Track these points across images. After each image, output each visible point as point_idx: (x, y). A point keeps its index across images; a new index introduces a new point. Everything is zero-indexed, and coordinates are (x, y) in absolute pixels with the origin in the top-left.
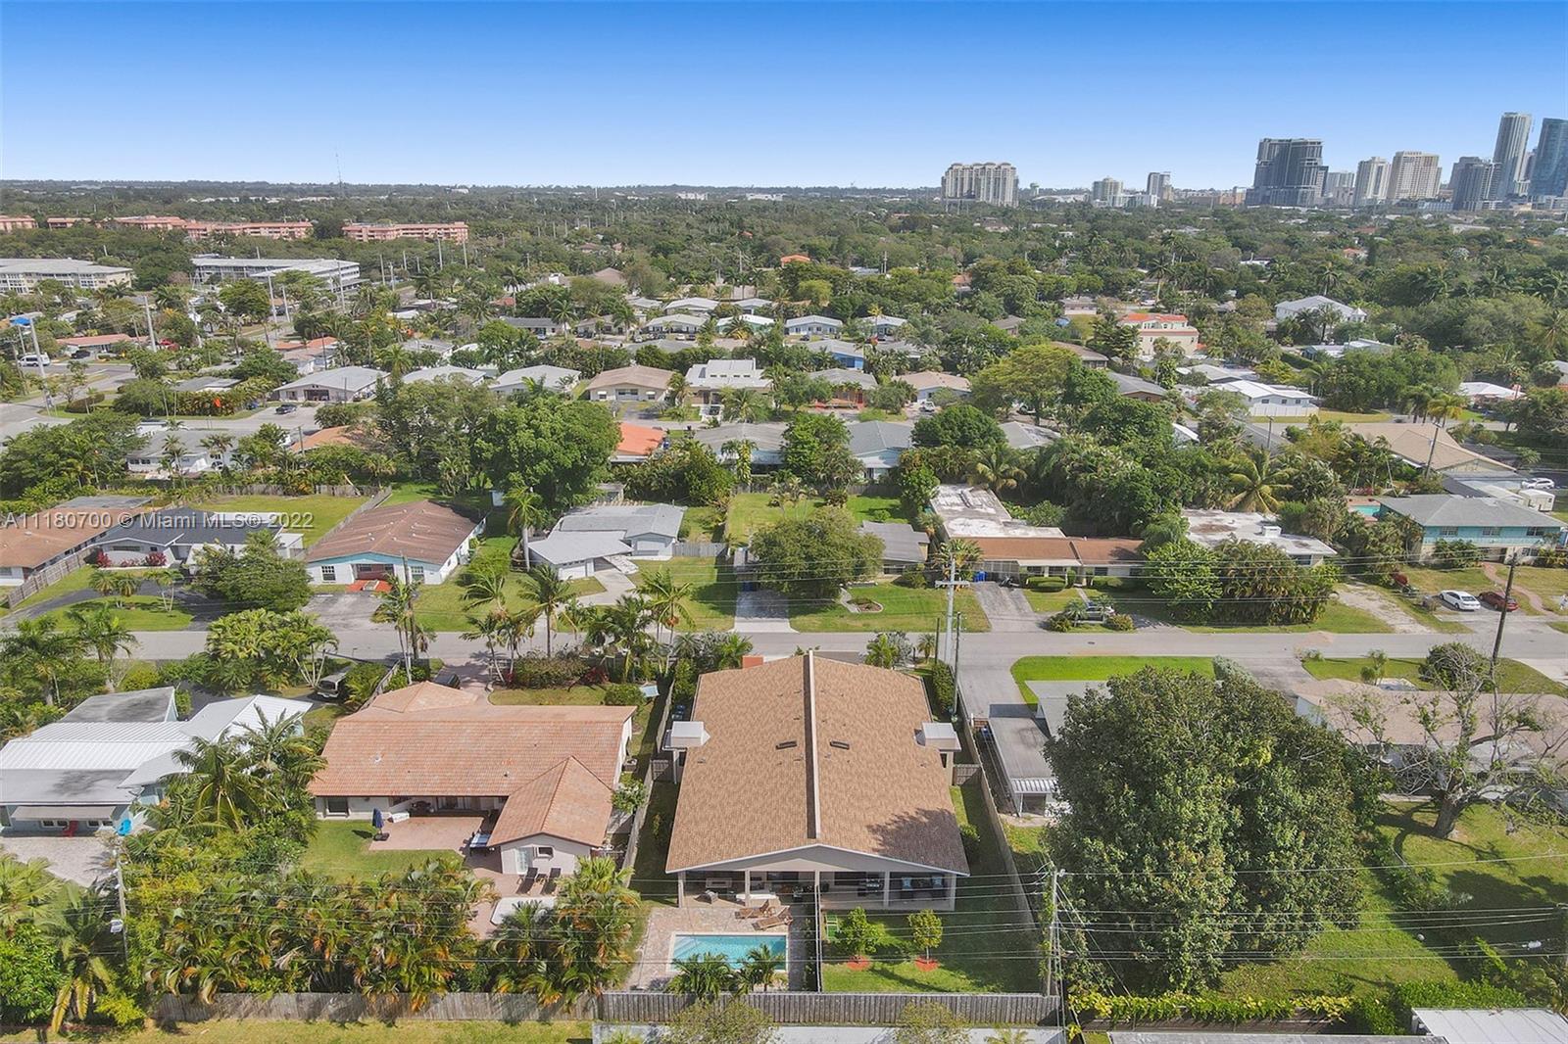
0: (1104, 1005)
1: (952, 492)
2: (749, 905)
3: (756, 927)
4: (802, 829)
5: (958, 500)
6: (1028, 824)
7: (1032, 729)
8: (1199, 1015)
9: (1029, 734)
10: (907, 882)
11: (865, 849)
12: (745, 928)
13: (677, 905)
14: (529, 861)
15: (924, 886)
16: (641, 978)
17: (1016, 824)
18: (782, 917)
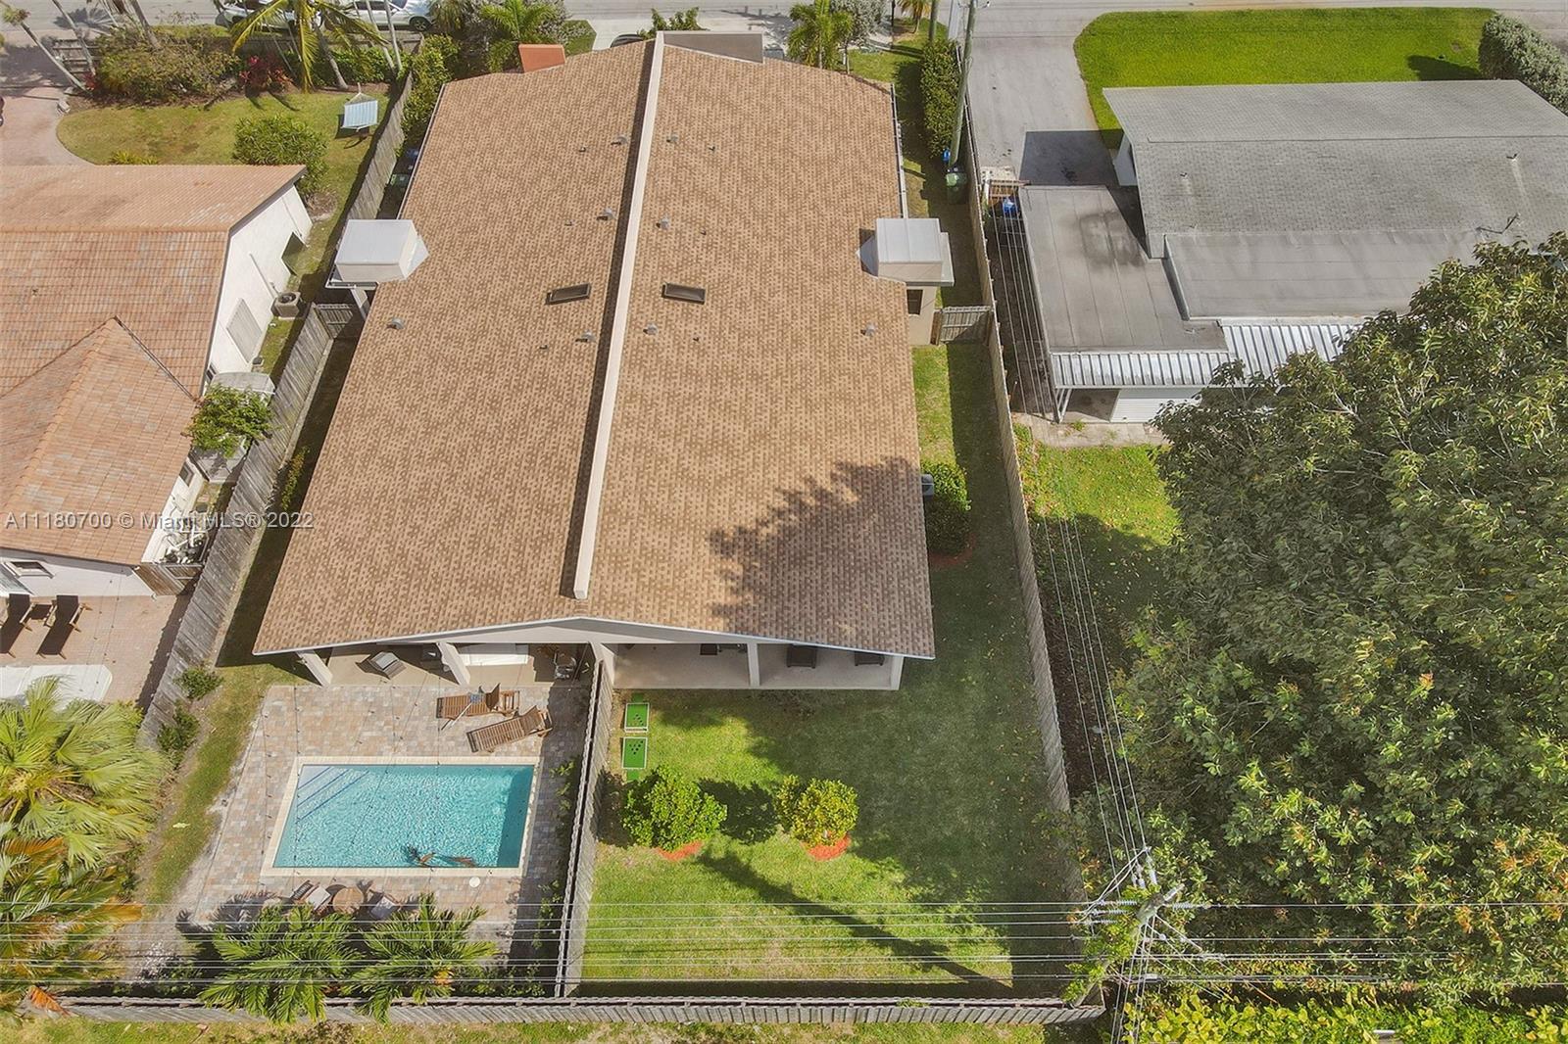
6: (1073, 441)
7: (1105, 217)
9: (1098, 230)
17: (1050, 441)
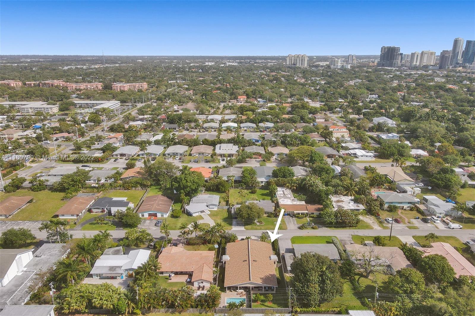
0: (299, 310)
1: (281, 190)
2: (239, 292)
3: (240, 296)
4: (248, 279)
5: (282, 193)
6: (290, 275)
8: (315, 311)
9: (292, 257)
10: (267, 288)
11: (259, 282)
12: (238, 297)
13: (226, 292)
14: (199, 284)
15: (270, 288)
16: (221, 306)
18: (245, 294)
